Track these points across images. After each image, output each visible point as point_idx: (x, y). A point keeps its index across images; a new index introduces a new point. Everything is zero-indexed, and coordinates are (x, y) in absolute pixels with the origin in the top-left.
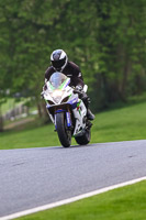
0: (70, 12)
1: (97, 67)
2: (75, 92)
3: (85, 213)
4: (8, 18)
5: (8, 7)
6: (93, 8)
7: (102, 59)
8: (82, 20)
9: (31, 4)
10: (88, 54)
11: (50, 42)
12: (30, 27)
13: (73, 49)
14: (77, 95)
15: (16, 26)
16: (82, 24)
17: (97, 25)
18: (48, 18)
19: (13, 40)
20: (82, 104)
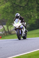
0: (29, 3)
1: (36, 17)
2: (22, 24)
3: (33, 56)
4: (13, 4)
5: (13, 2)
6: (35, 2)
7: (38, 15)
8: (32, 5)
9: (19, 1)
10: (34, 14)
11: (24, 11)
12: (19, 7)
13: (30, 13)
14: (23, 25)
15: (15, 6)
16: (32, 6)
17: (36, 6)
18: (23, 4)
19: (14, 10)
20: (24, 28)
